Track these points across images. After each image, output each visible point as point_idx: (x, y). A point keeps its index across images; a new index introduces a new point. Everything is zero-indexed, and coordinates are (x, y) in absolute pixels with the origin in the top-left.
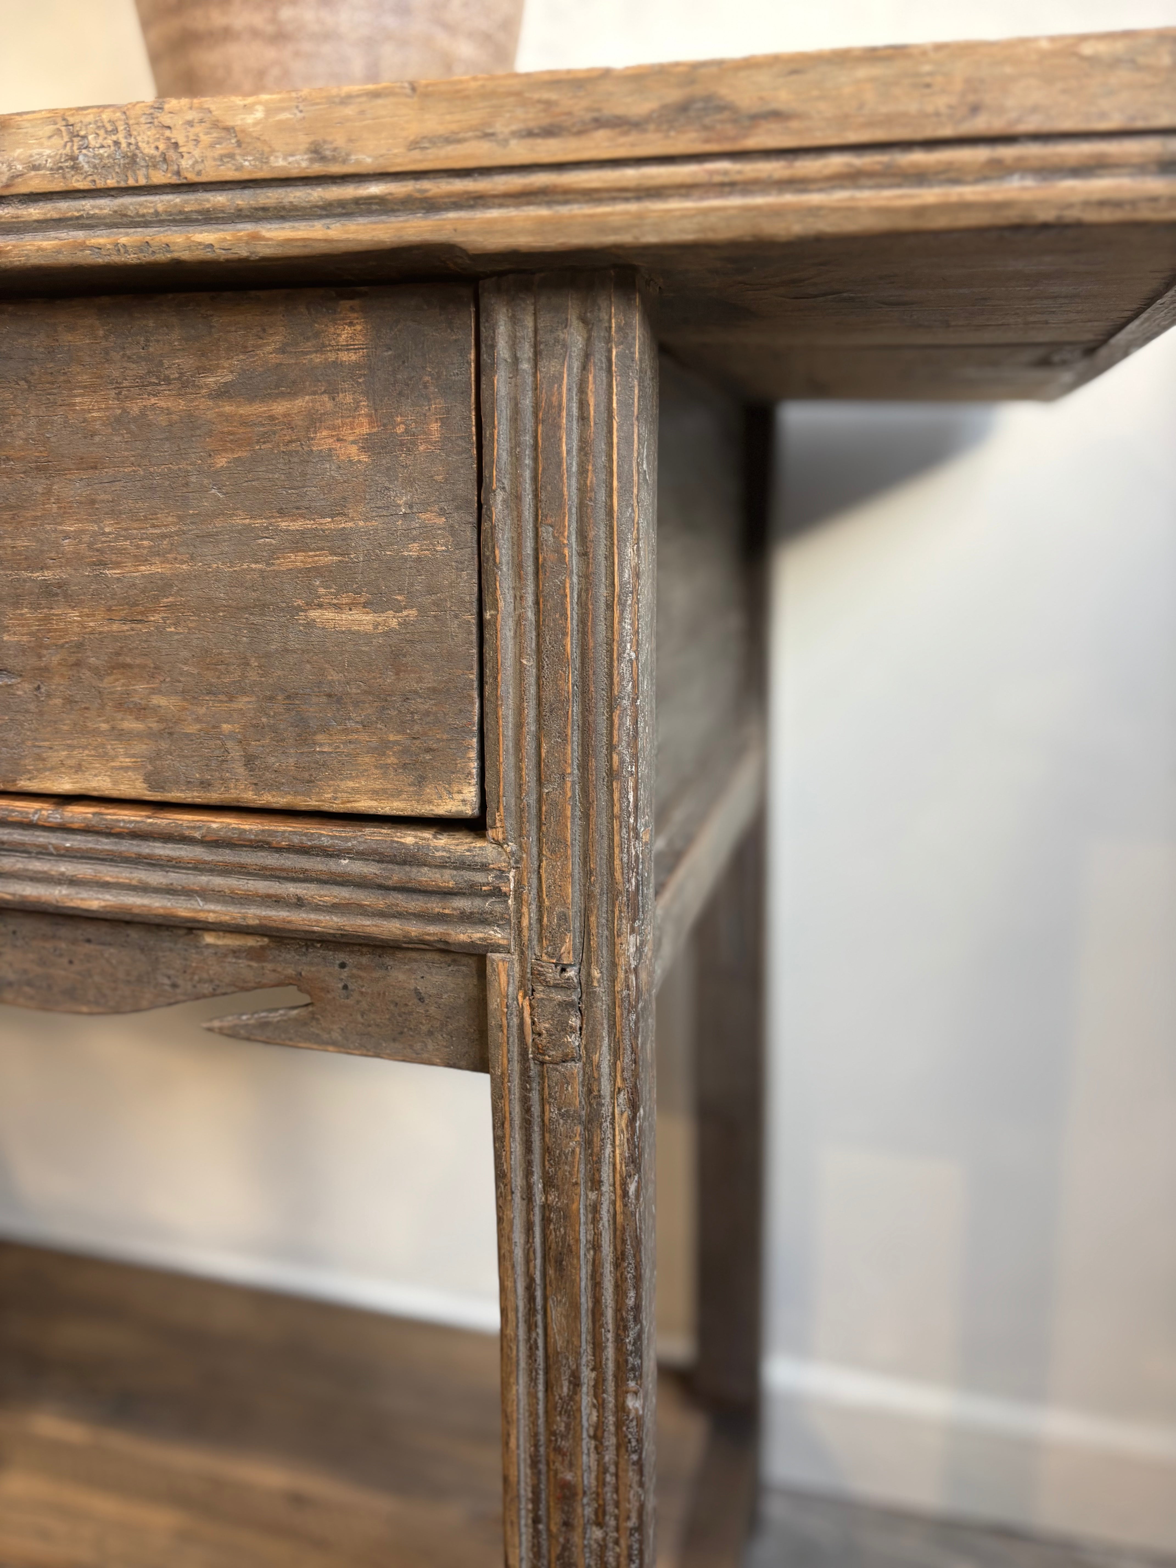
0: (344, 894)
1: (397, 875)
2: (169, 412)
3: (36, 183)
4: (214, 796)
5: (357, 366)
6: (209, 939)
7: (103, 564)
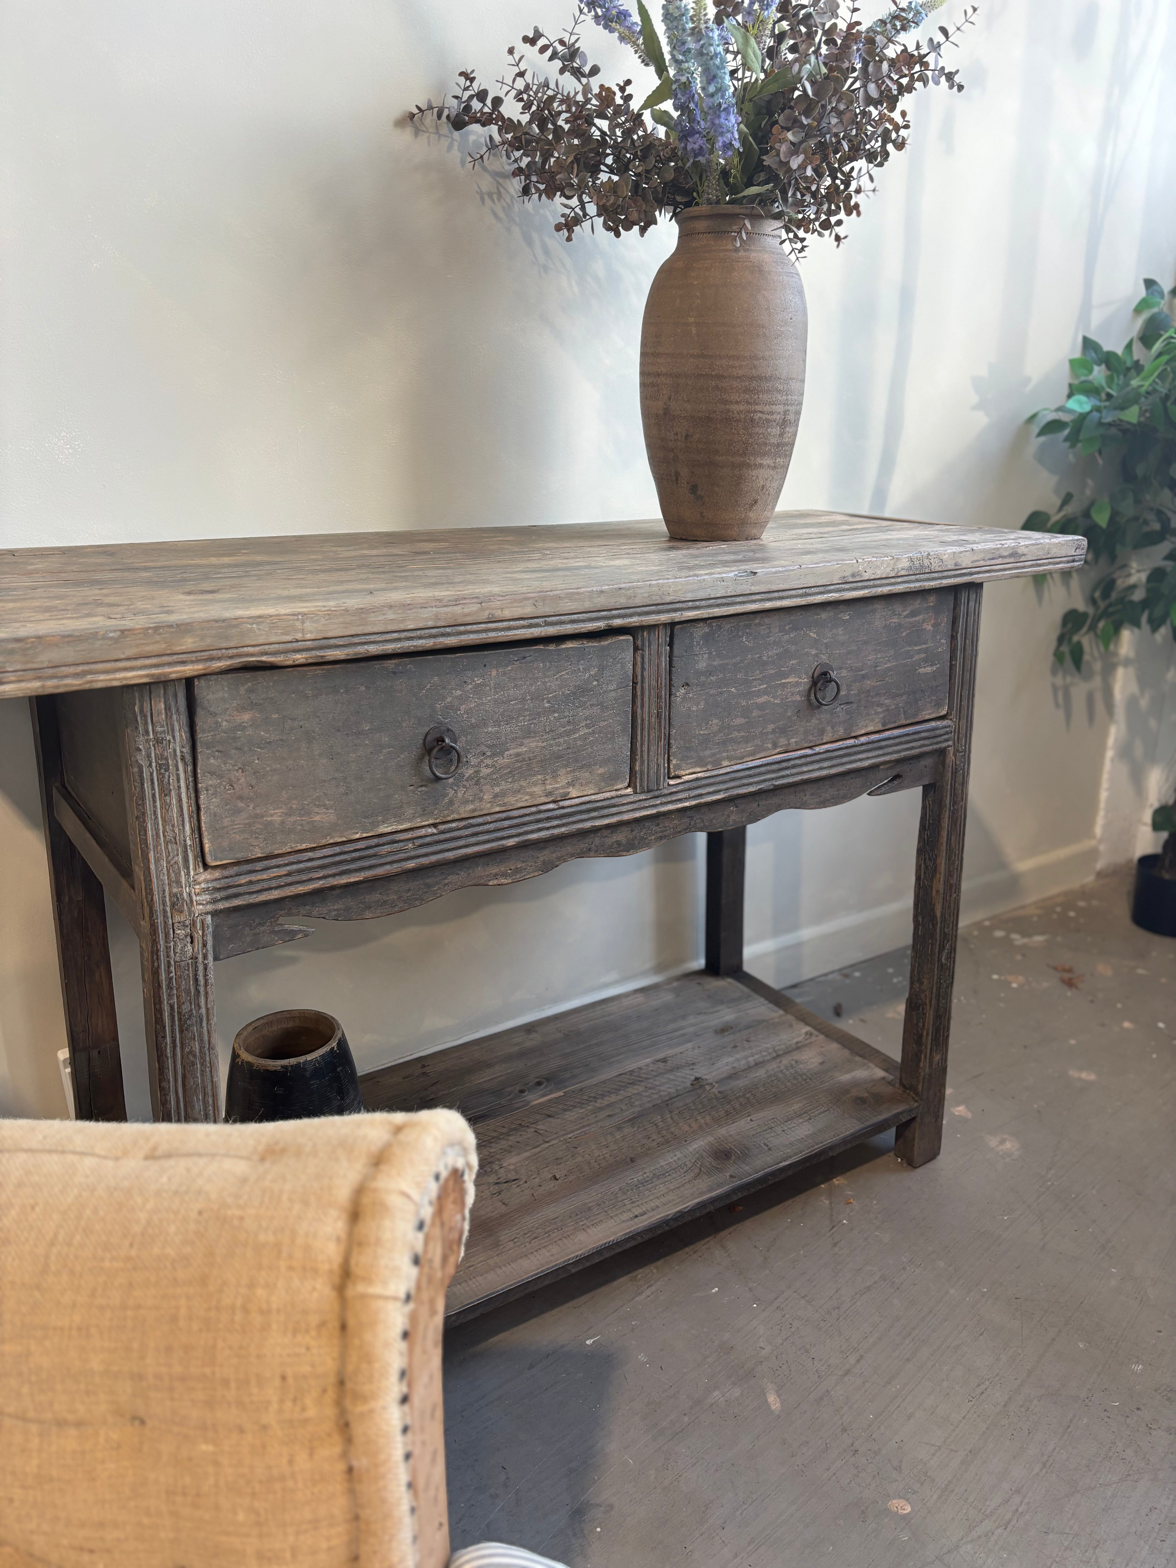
0: (922, 742)
1: (932, 734)
2: (895, 623)
3: (903, 573)
4: (896, 725)
5: (933, 606)
6: (881, 767)
7: (876, 666)
